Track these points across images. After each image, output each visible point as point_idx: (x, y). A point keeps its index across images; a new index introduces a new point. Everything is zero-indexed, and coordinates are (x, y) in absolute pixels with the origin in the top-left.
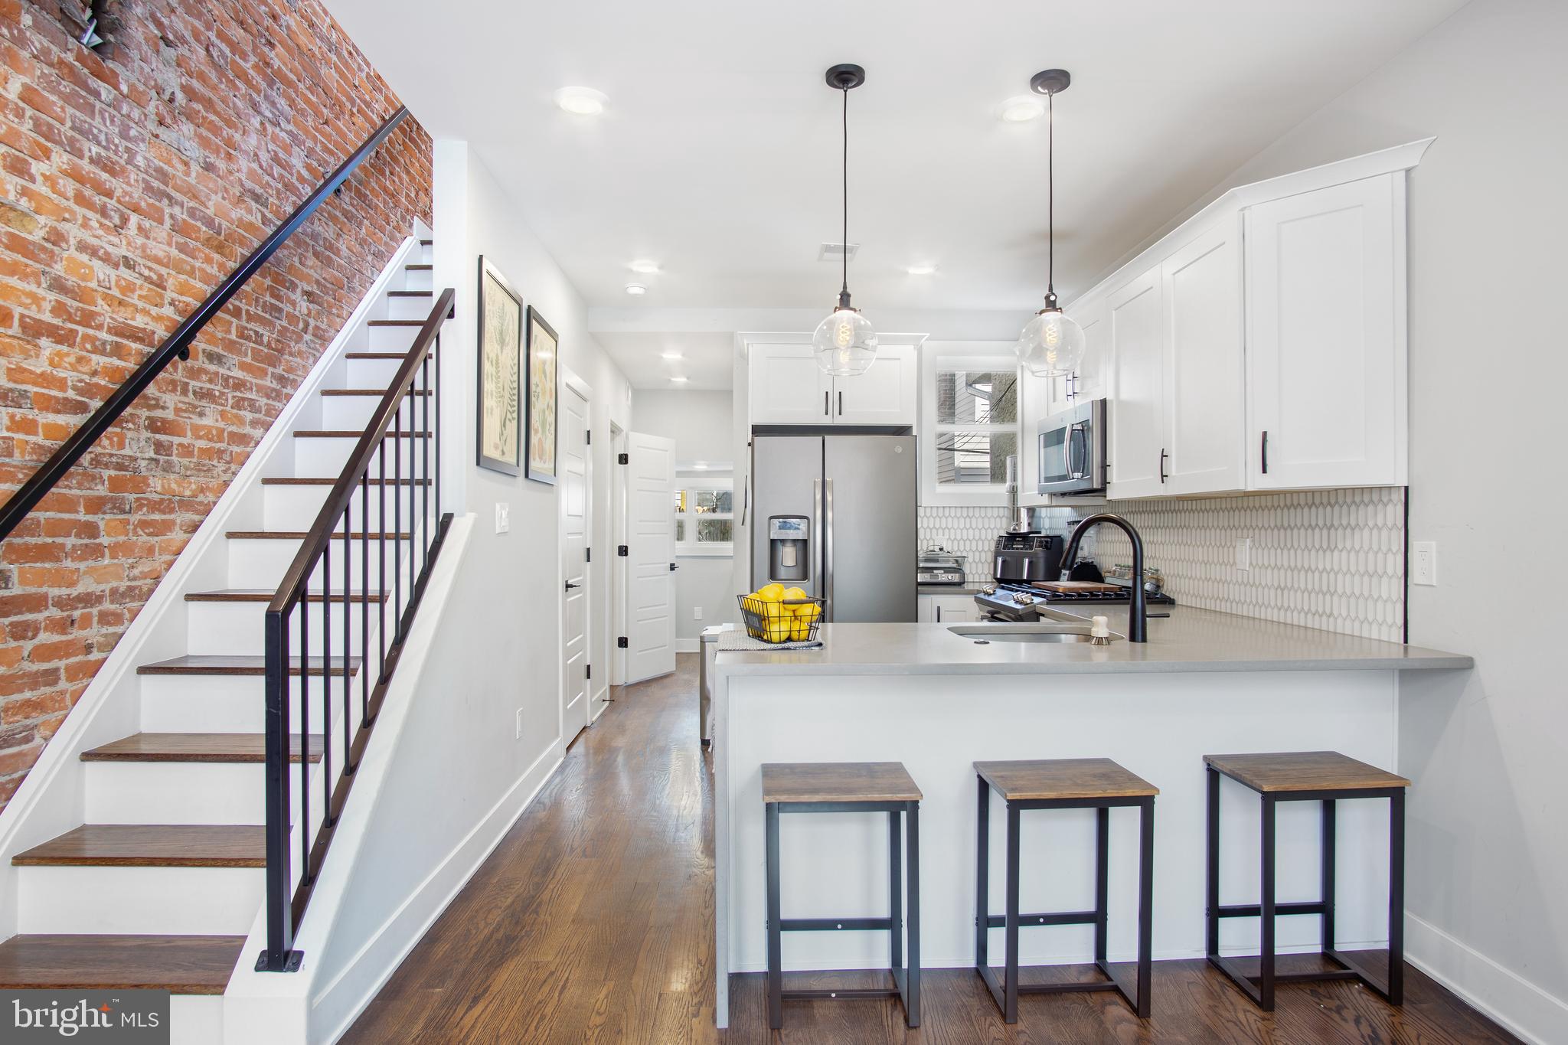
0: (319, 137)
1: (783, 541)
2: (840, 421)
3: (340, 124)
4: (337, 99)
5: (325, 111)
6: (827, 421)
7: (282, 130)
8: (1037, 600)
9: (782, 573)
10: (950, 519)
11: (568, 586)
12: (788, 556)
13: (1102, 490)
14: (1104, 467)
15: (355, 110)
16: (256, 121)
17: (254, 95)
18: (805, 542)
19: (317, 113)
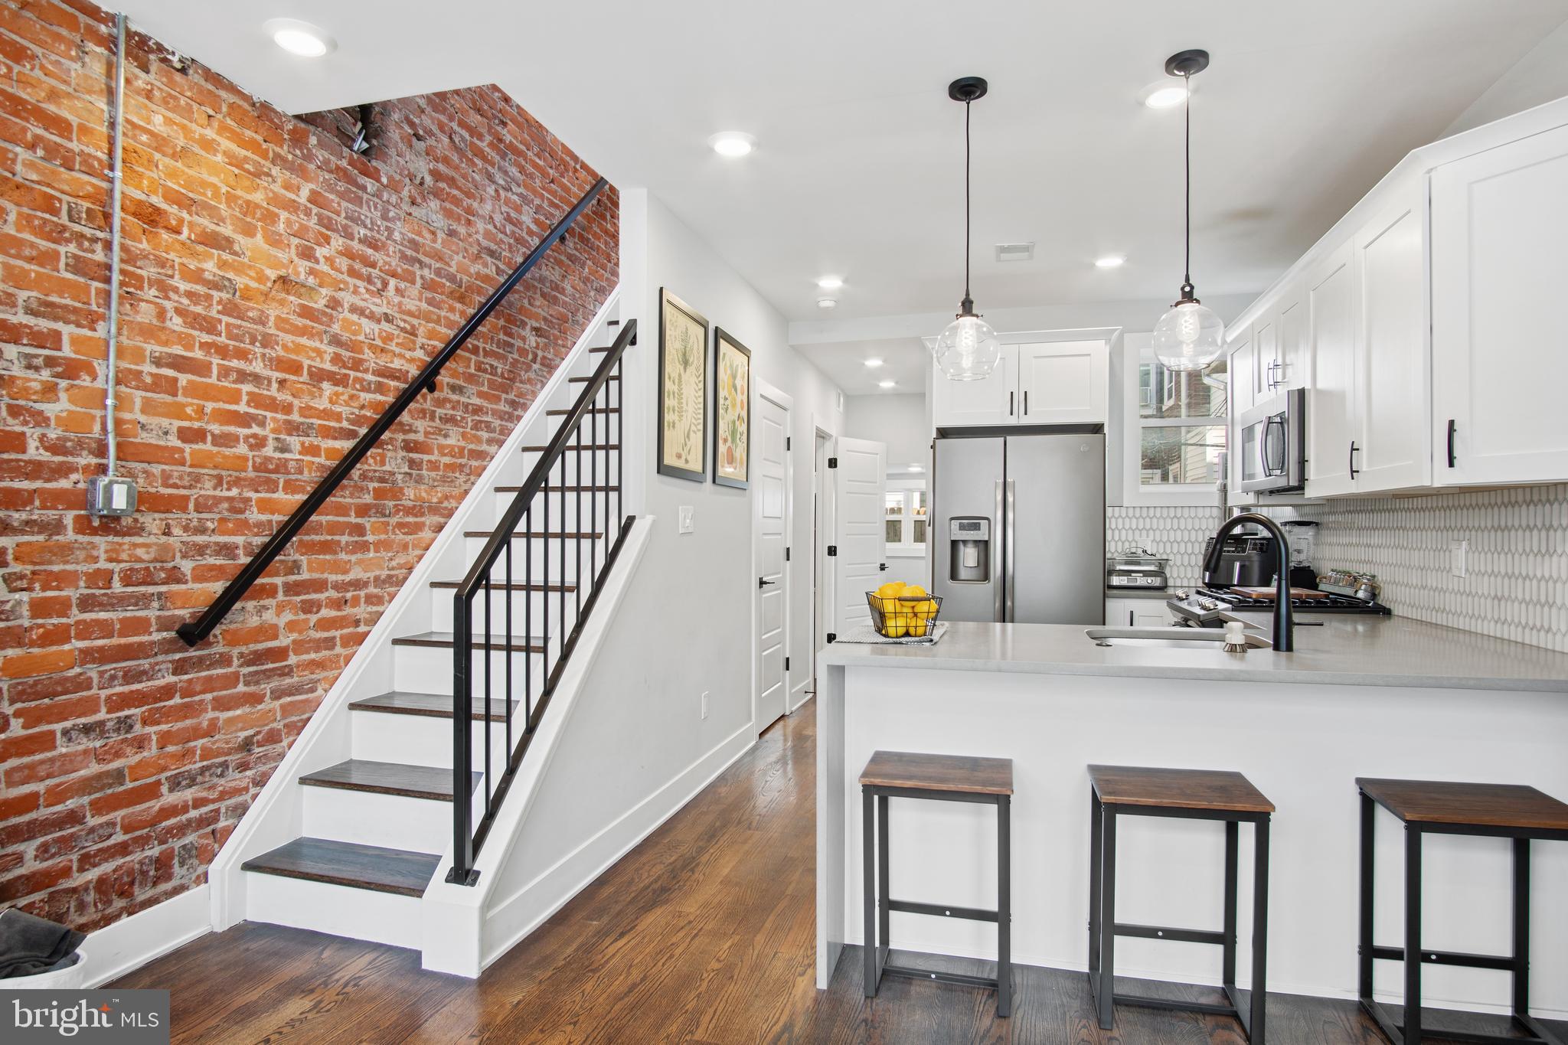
0: (546, 194)
1: (965, 542)
2: (1025, 421)
3: (565, 181)
4: (562, 160)
5: (551, 172)
6: (1012, 421)
7: (513, 193)
8: (1221, 606)
9: (963, 573)
10: (1155, 520)
11: (762, 583)
12: (969, 557)
13: (1300, 488)
14: (1302, 462)
15: (578, 167)
16: (491, 190)
17: (490, 168)
18: (986, 543)
19: (544, 174)
